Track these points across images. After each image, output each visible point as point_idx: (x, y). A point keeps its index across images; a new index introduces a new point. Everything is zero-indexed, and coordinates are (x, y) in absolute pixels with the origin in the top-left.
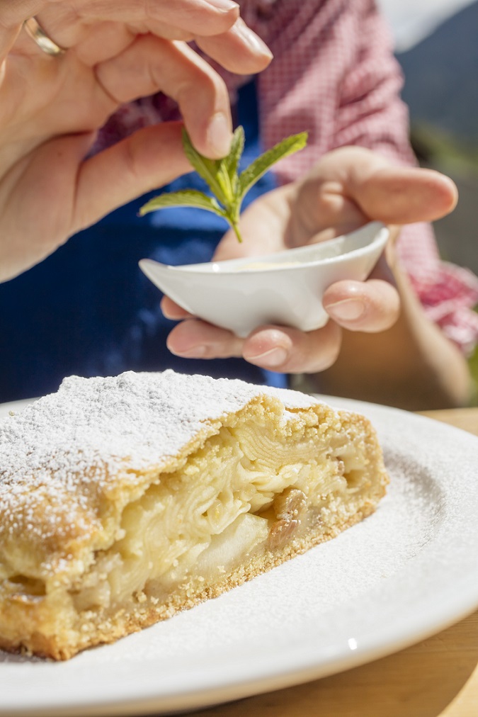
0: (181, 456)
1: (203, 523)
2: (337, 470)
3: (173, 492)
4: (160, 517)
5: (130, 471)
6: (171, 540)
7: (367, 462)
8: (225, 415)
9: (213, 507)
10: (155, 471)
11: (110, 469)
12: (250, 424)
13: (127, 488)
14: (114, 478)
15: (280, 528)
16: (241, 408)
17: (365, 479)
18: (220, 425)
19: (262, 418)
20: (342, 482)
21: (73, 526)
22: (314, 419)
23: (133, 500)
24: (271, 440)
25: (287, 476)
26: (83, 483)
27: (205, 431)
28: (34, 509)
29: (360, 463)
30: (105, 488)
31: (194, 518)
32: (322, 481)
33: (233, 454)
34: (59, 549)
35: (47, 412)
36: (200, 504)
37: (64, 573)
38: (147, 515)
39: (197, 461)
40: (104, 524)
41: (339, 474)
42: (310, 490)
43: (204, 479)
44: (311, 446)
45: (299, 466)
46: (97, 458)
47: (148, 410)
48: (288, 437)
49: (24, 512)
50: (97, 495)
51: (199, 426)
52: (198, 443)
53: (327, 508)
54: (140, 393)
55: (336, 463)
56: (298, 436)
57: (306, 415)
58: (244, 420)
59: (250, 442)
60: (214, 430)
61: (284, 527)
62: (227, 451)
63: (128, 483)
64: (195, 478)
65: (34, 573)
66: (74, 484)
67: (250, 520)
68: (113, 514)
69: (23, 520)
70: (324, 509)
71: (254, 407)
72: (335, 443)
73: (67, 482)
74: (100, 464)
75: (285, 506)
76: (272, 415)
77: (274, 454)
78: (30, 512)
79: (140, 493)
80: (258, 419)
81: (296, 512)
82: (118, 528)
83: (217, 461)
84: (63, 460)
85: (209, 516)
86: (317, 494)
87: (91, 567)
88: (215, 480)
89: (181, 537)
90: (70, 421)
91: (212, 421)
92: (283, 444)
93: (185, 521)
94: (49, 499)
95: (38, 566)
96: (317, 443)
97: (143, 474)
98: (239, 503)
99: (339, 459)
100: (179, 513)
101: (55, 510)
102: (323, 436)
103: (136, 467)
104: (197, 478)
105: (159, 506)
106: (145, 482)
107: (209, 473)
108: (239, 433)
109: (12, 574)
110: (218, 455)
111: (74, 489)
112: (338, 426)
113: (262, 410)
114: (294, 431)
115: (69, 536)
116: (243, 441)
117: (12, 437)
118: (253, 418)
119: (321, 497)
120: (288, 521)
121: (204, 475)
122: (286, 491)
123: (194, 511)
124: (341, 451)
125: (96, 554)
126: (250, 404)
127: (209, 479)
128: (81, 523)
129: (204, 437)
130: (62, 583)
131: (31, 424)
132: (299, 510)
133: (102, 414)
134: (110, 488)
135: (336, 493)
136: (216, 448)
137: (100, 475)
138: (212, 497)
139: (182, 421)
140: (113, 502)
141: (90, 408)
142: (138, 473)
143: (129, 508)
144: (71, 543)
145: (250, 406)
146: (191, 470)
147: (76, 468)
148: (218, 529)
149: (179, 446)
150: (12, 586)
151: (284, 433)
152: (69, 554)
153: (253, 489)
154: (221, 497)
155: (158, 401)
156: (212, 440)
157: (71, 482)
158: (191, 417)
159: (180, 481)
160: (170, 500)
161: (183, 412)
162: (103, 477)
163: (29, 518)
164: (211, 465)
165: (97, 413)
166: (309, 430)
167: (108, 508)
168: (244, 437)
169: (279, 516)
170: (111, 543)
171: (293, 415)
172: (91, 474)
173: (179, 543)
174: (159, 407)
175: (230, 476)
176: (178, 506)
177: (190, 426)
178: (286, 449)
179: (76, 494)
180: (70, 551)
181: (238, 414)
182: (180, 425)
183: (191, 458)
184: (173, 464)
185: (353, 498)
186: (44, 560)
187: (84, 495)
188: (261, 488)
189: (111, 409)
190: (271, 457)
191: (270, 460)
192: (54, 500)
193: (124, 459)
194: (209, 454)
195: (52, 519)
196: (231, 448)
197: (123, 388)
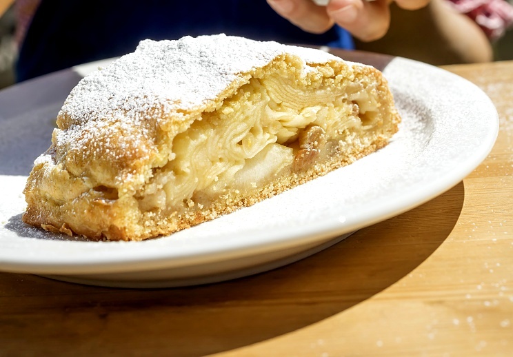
0: (219, 100)
1: (238, 149)
2: (351, 111)
3: (214, 127)
4: (203, 145)
5: (179, 111)
6: (213, 162)
7: (379, 105)
8: (254, 69)
9: (246, 138)
10: (198, 111)
11: (165, 109)
12: (275, 76)
13: (176, 123)
14: (167, 116)
15: (303, 155)
16: (266, 64)
17: (378, 119)
18: (250, 77)
19: (285, 71)
20: (356, 121)
21: (137, 150)
22: (331, 72)
23: (181, 132)
24: (294, 88)
25: (307, 115)
26: (146, 119)
27: (238, 82)
28: (110, 138)
29: (372, 106)
30: (161, 123)
31: (231, 146)
32: (339, 120)
33: (262, 98)
34: (127, 166)
35: (126, 67)
36: (235, 136)
37: (130, 183)
38: (193, 143)
39: (232, 103)
40: (160, 149)
41: (353, 114)
42: (328, 127)
43: (238, 117)
44: (328, 93)
45: (318, 108)
46: (157, 102)
47: (198, 65)
48: (308, 86)
49: (104, 141)
50: (155, 128)
51: (233, 78)
52: (233, 90)
53: (344, 140)
54: (193, 53)
55: (351, 106)
56: (316, 84)
57: (323, 69)
58: (269, 73)
59: (275, 89)
60: (245, 80)
61: (305, 154)
62: (257, 96)
63: (177, 119)
64: (230, 116)
65: (110, 184)
66: (140, 120)
67: (277, 149)
68: (166, 142)
69: (103, 146)
70: (341, 141)
71: (278, 63)
72: (349, 90)
73: (135, 119)
74: (158, 106)
75: (306, 138)
76: (293, 69)
77: (296, 98)
78: (108, 140)
79: (187, 127)
80: (282, 72)
81: (316, 143)
82: (170, 152)
83: (249, 104)
84: (133, 103)
85: (243, 145)
86: (335, 130)
87: (150, 179)
88: (247, 118)
89: (221, 160)
90: (141, 74)
91: (244, 74)
92: (304, 91)
93: (223, 148)
94: (121, 131)
95: (113, 179)
96: (334, 90)
97: (189, 113)
98: (268, 136)
99: (354, 102)
100: (218, 142)
101: (125, 139)
102: (339, 85)
103: (184, 108)
104: (232, 117)
105: (203, 137)
106: (190, 119)
107: (243, 113)
108: (265, 82)
109: (95, 184)
110: (249, 99)
111: (139, 123)
112: (352, 77)
113: (284, 65)
114: (313, 81)
115: (134, 157)
116: (270, 89)
117: (99, 86)
118: (278, 71)
119: (338, 132)
120: (309, 150)
121: (238, 114)
122: (308, 127)
123: (230, 140)
124: (354, 97)
125: (154, 170)
126: (274, 60)
127: (242, 117)
128: (144, 148)
129: (237, 86)
130: (129, 190)
131: (113, 76)
132: (319, 141)
133: (165, 69)
134: (164, 123)
135: (352, 130)
136: (248, 94)
137: (158, 114)
138: (245, 130)
139: (221, 74)
140: (166, 133)
141: (156, 65)
142: (185, 112)
143: (178, 137)
144: (136, 162)
145: (274, 63)
146: (227, 110)
147: (141, 109)
148: (250, 154)
149: (217, 93)
150: (95, 193)
151: (305, 83)
152: (134, 170)
153: (280, 125)
154: (253, 131)
155: (206, 59)
156: (244, 88)
157: (137, 119)
158: (228, 72)
159: (219, 119)
160: (211, 132)
161: (222, 68)
162: (160, 115)
163: (107, 144)
164: (244, 107)
165: (161, 68)
166: (326, 80)
167: (162, 138)
168: (271, 86)
169: (302, 146)
170: (165, 163)
171: (313, 69)
172: (151, 113)
173: (219, 164)
174: (206, 64)
175: (260, 115)
176: (218, 136)
177: (227, 78)
178: (307, 95)
179: (141, 127)
180: (135, 168)
181: (265, 68)
182: (220, 77)
183: (227, 101)
184: (212, 105)
185: (368, 133)
186: (117, 174)
187: (146, 128)
188: (285, 124)
189: (171, 65)
190: (294, 101)
191: (293, 103)
192: (125, 132)
193: (175, 102)
194: (242, 98)
195: (124, 145)
196: (260, 94)
197: (182, 49)
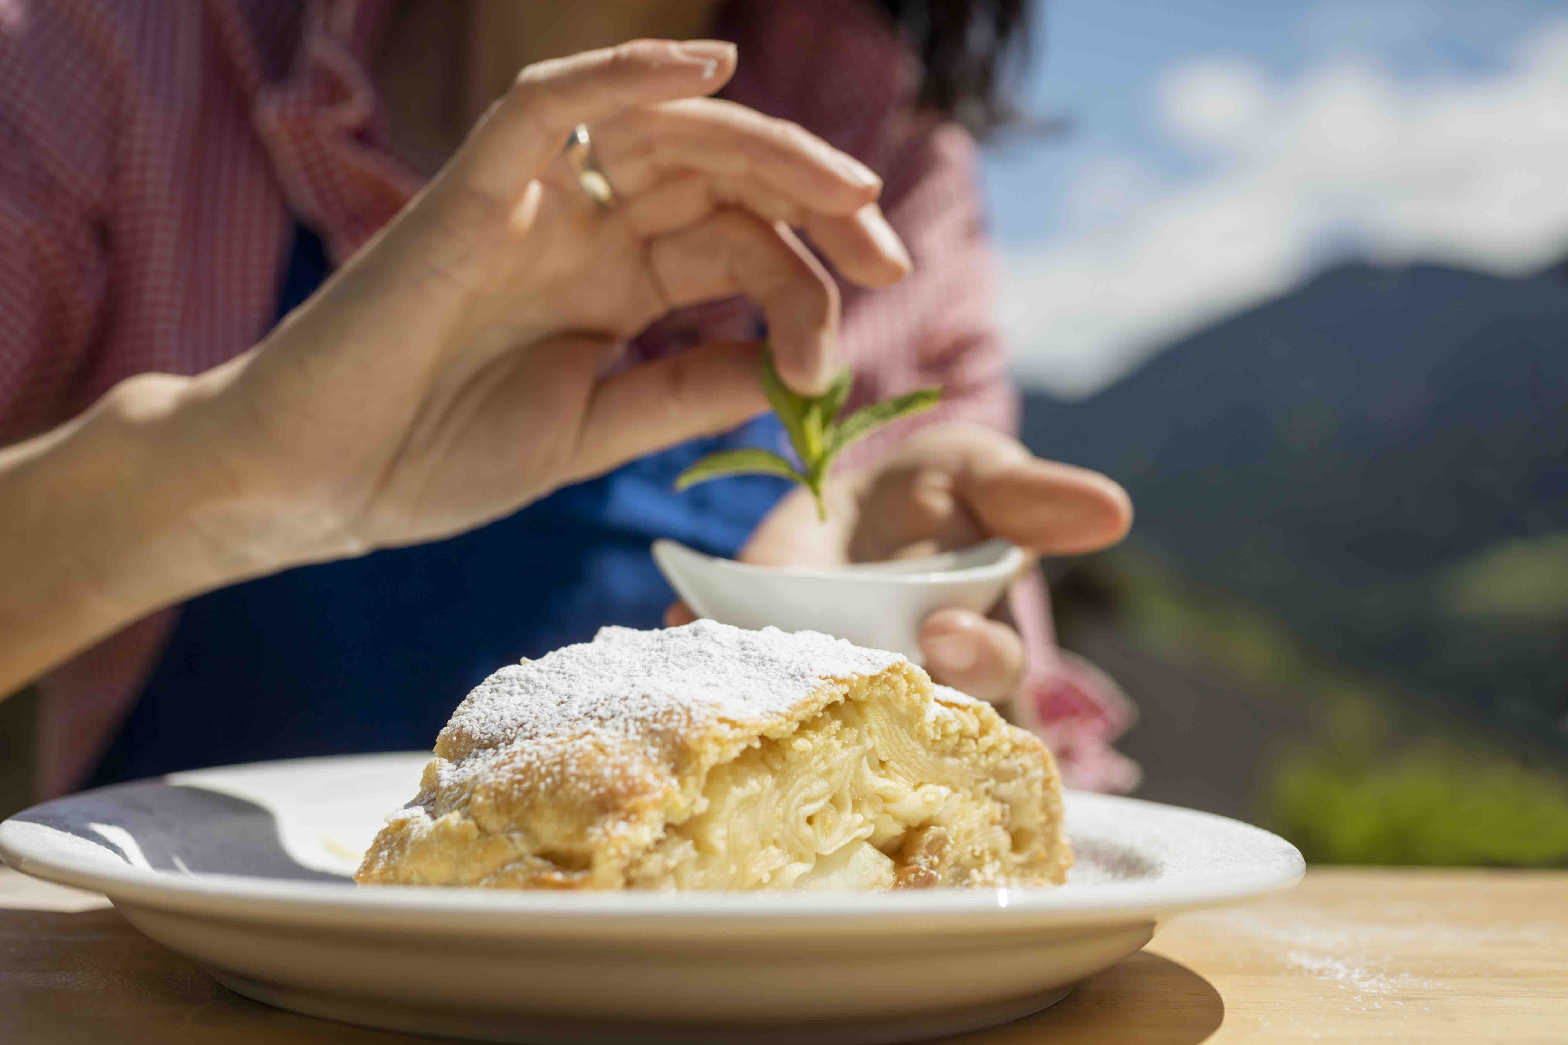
0: (792, 716)
1: (807, 830)
2: (998, 816)
3: (773, 772)
4: (750, 802)
5: (722, 720)
6: (763, 845)
7: (1042, 819)
8: (855, 677)
9: (822, 811)
10: (754, 729)
11: (693, 715)
12: (886, 702)
13: (717, 741)
14: (699, 725)
15: (912, 877)
16: (877, 673)
17: (1037, 847)
18: (846, 689)
19: (903, 698)
20: (1004, 840)
21: (638, 781)
22: (974, 727)
23: (722, 761)
24: (912, 738)
25: (930, 798)
26: (651, 732)
27: (826, 693)
28: (578, 760)
29: (1032, 818)
30: (686, 737)
31: (797, 819)
32: (976, 826)
33: (859, 741)
34: (617, 809)
36: (808, 801)
37: (624, 840)
38: (736, 793)
39: (810, 734)
40: (682, 785)
41: (1000, 823)
42: (958, 832)
43: (816, 765)
44: (965, 767)
45: (944, 791)
46: (674, 702)
47: (739, 663)
48: (934, 741)
49: (563, 764)
50: (675, 747)
51: (819, 683)
52: (815, 706)
53: (980, 871)
54: (726, 643)
55: (998, 806)
56: (950, 743)
57: (963, 714)
58: (878, 692)
59: (882, 729)
60: (838, 693)
61: (917, 876)
62: (851, 734)
63: (719, 735)
64: (805, 758)
66: (638, 733)
67: (868, 854)
68: (696, 773)
69: (561, 774)
70: (974, 872)
71: (895, 678)
72: (1000, 774)
73: (627, 731)
74: (678, 709)
75: (920, 846)
76: (916, 697)
77: (913, 760)
78: (573, 763)
79: (733, 753)
80: (897, 697)
81: (936, 860)
82: (699, 795)
83: (837, 744)
84: (618, 707)
85: (817, 824)
86: (968, 844)
87: (659, 842)
88: (829, 772)
89: (776, 843)
91: (838, 681)
92: (928, 751)
93: (784, 820)
94: (601, 750)
95: (580, 834)
96: (974, 764)
97: (740, 729)
98: (859, 818)
99: (1002, 800)
100: (777, 805)
101: (611, 761)
102: (983, 757)
103: (730, 717)
104: (808, 760)
105: (753, 786)
106: (741, 741)
107: (824, 759)
108: (869, 711)
109: (538, 847)
110: (838, 735)
111: (637, 738)
112: (1006, 749)
113: (903, 685)
114: (945, 736)
115: (633, 792)
116: (874, 726)
118: (891, 694)
119: (973, 851)
120: (924, 869)
121: (816, 758)
122: (923, 827)
123: (798, 807)
124: (1006, 789)
125: (667, 827)
126: (889, 670)
127: (822, 767)
128: (650, 779)
129: (823, 701)
130: (619, 853)
132: (941, 858)
134: (694, 737)
135: (995, 854)
136: (837, 724)
137: (679, 722)
138: (824, 795)
139: (792, 676)
140: (697, 757)
142: (733, 725)
143: (717, 770)
144: (634, 802)
145: (889, 674)
146: (800, 744)
147: (639, 715)
148: (826, 847)
149: (789, 702)
150: (537, 863)
151: (930, 733)
152: (632, 816)
153: (880, 806)
154: (835, 802)
155: (754, 654)
156: (832, 708)
157: (632, 731)
158: (807, 672)
159: (784, 759)
160: (769, 781)
161: (794, 666)
162: (684, 724)
163: (572, 771)
164: (828, 747)
166: (964, 741)
167: (689, 763)
168: (876, 719)
169: (913, 858)
170: (686, 817)
171: (945, 710)
172: (664, 721)
173: (773, 851)
174: (756, 660)
175: (852, 772)
176: (777, 795)
177: (806, 681)
178: (931, 758)
179: (641, 744)
180: (633, 812)
181: (873, 679)
182: (790, 681)
183: (804, 727)
184: (778, 726)
185: (1018, 872)
186: (592, 822)
187: (654, 746)
188: (891, 807)
190: (909, 765)
191: (907, 769)
192: (608, 751)
193: (712, 706)
194: (827, 728)
195: (607, 772)
196: (856, 731)
197: (701, 636)
